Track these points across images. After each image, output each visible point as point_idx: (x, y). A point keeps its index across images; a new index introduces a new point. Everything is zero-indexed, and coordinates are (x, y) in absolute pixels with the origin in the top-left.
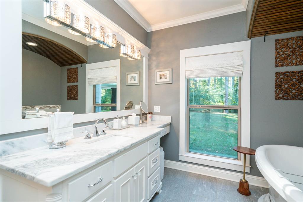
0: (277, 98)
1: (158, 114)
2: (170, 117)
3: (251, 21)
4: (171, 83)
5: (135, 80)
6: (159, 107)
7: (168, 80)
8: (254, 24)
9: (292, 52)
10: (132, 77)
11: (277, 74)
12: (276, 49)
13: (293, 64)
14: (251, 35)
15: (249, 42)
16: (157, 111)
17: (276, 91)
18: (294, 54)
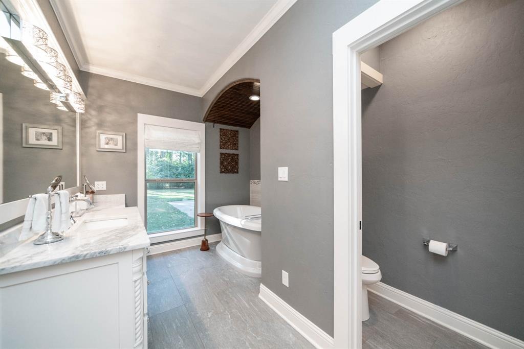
0: (221, 172)
1: (101, 192)
2: (124, 195)
3: (208, 110)
4: (125, 151)
5: (50, 139)
6: (105, 183)
7: (120, 146)
8: (210, 113)
9: (228, 139)
10: (44, 133)
11: (221, 154)
12: (221, 135)
13: (229, 148)
14: (206, 120)
15: (204, 125)
16: (101, 189)
17: (220, 167)
18: (229, 142)
